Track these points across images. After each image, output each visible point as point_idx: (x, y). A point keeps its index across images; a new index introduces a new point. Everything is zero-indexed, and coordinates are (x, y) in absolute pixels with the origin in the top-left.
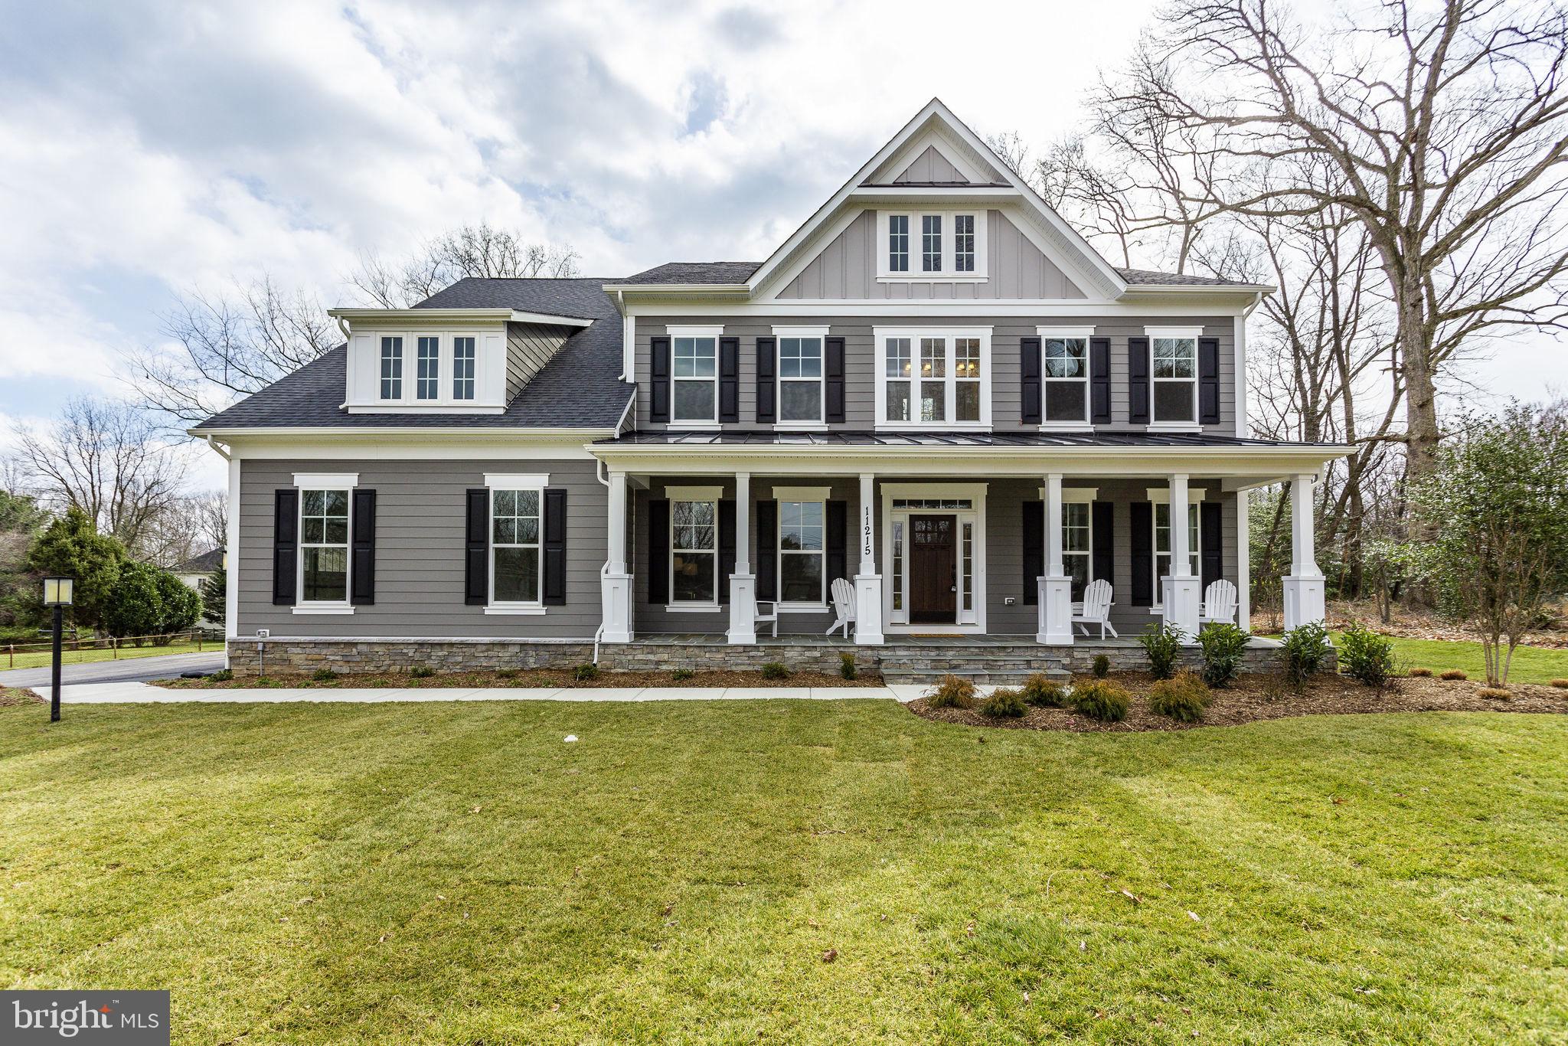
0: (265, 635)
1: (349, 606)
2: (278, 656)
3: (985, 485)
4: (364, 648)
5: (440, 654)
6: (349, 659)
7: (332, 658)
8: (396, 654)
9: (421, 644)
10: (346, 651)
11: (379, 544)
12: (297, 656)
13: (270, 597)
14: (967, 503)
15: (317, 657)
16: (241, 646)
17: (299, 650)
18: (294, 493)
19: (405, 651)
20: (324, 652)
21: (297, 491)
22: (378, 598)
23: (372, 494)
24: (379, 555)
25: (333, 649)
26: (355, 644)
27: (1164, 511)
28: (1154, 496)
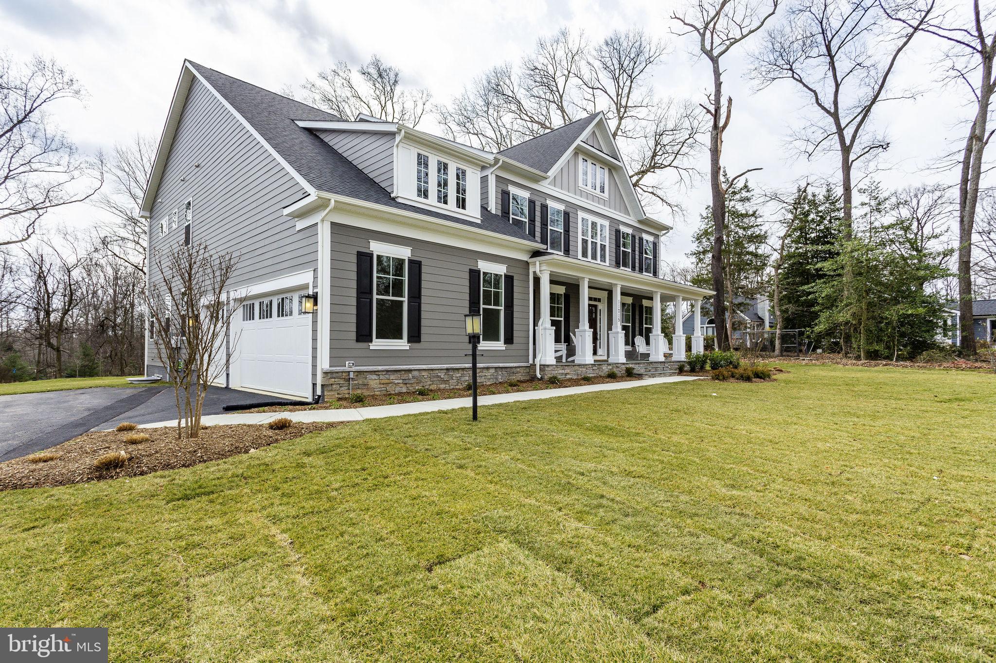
0: (349, 366)
1: (406, 344)
2: (361, 382)
3: (607, 292)
4: (416, 373)
5: (458, 375)
6: (407, 381)
7: (396, 381)
8: (434, 377)
9: (447, 369)
10: (405, 376)
11: (424, 300)
12: (373, 382)
13: (353, 336)
14: (599, 300)
15: (387, 381)
16: (334, 375)
17: (374, 377)
18: (371, 255)
19: (439, 374)
20: (392, 377)
21: (372, 254)
22: (423, 337)
23: (419, 264)
24: (424, 307)
25: (398, 375)
26: (410, 371)
27: (650, 310)
28: (645, 303)
